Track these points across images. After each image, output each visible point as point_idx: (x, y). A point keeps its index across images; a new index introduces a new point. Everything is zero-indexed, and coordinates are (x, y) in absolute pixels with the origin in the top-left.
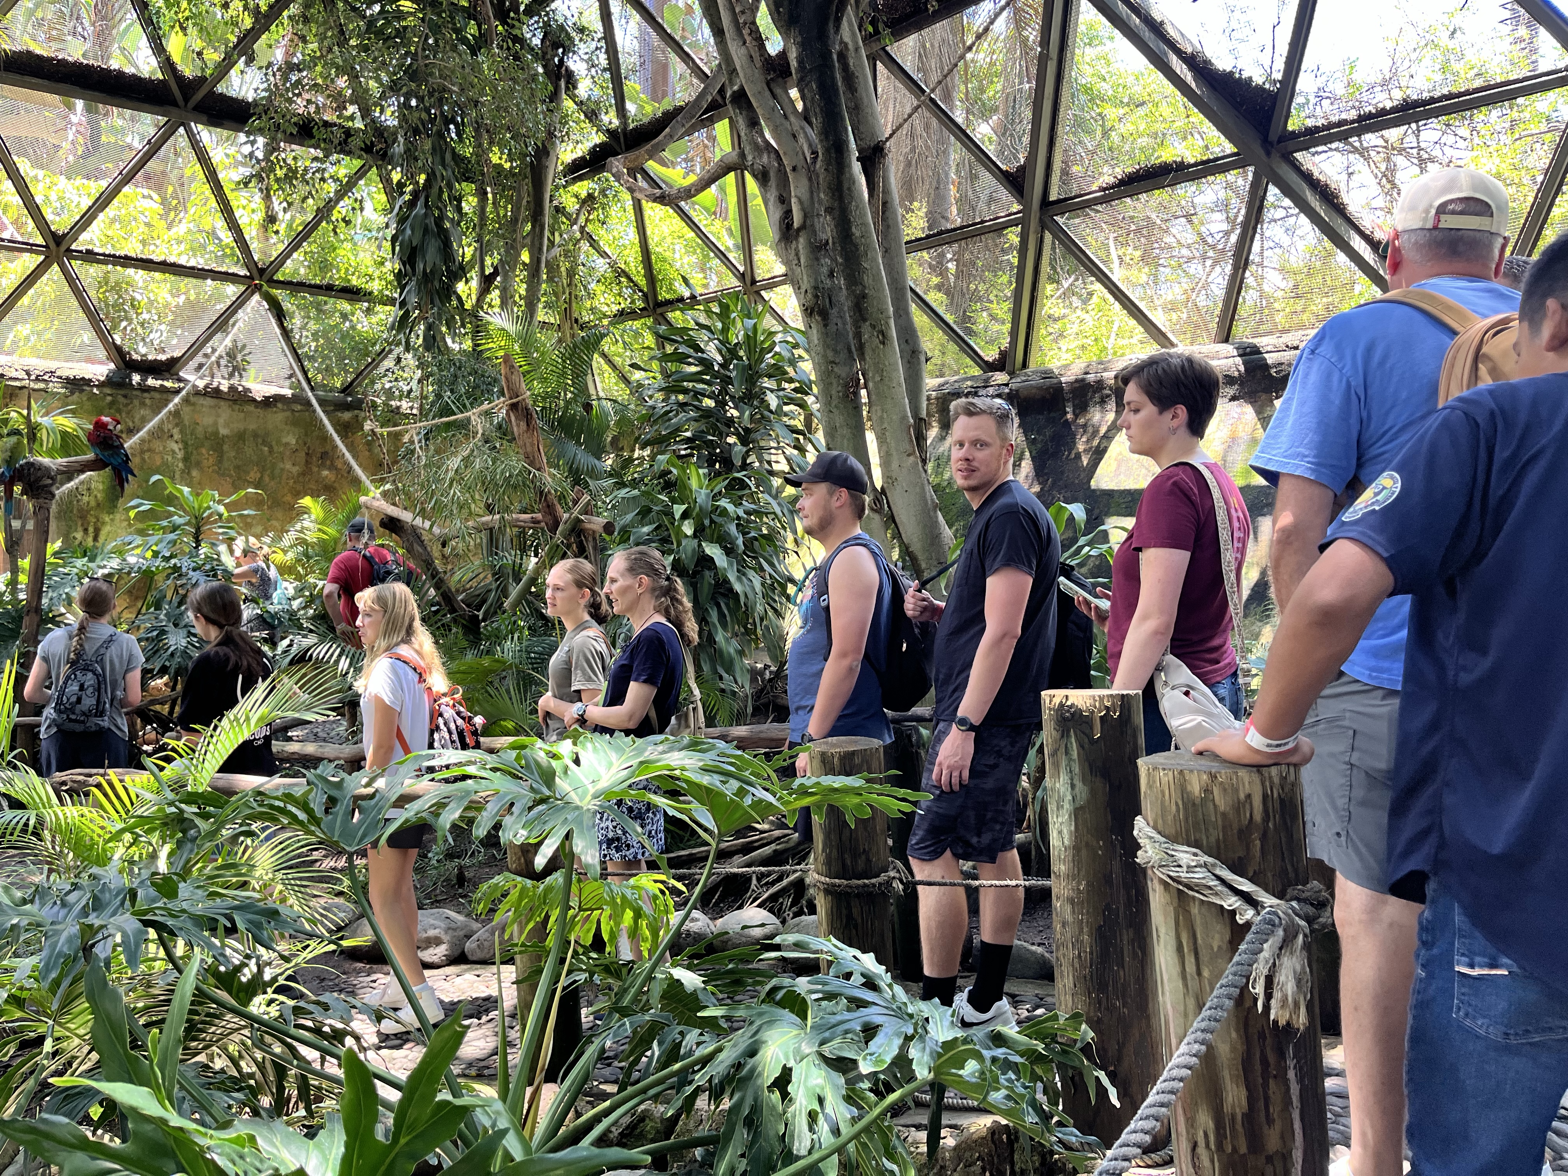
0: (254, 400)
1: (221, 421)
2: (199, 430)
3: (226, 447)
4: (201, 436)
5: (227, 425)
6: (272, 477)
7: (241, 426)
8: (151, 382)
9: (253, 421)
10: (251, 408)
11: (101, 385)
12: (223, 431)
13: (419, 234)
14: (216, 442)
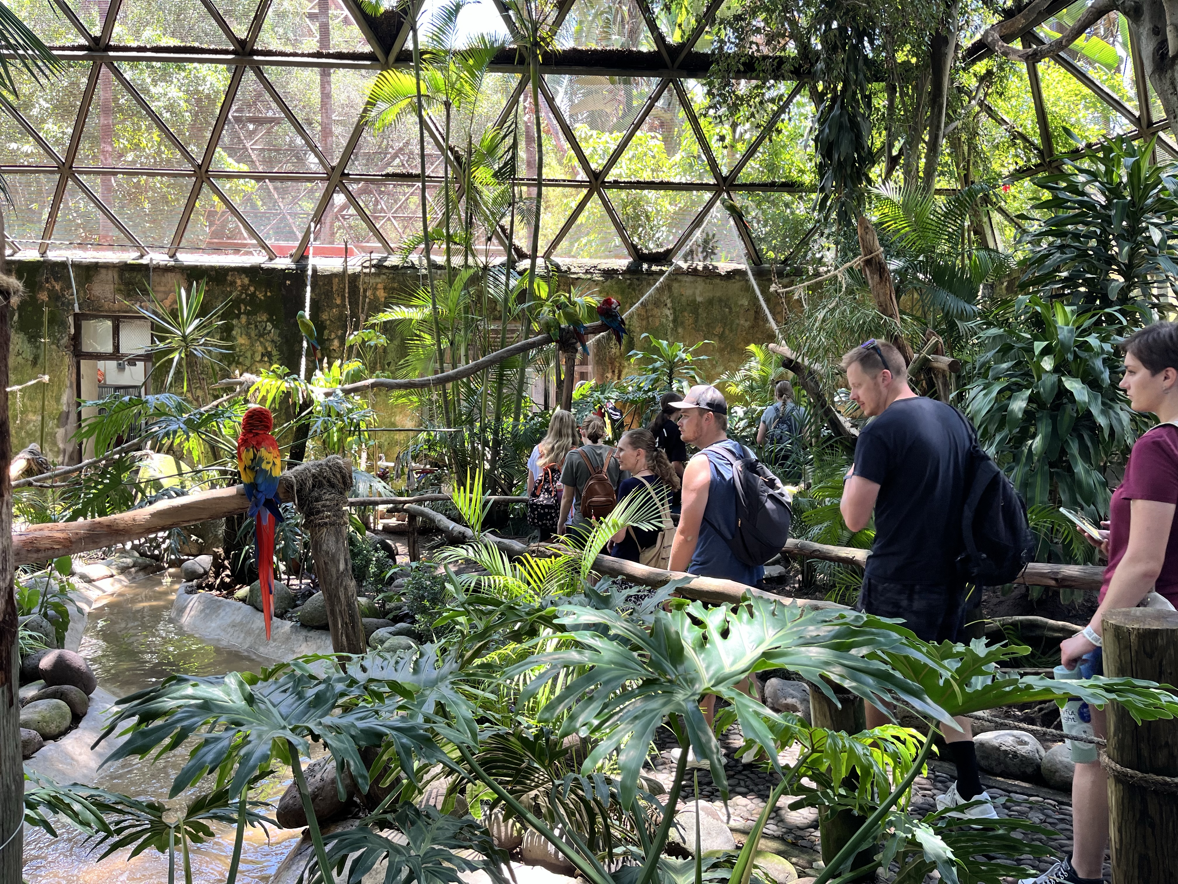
0: (720, 275)
1: (698, 292)
2: (684, 299)
3: (700, 311)
4: (684, 304)
5: (701, 295)
6: (731, 331)
7: (711, 295)
8: (654, 268)
9: (719, 290)
10: (718, 281)
11: (624, 273)
12: (699, 299)
13: (834, 131)
14: (694, 307)
